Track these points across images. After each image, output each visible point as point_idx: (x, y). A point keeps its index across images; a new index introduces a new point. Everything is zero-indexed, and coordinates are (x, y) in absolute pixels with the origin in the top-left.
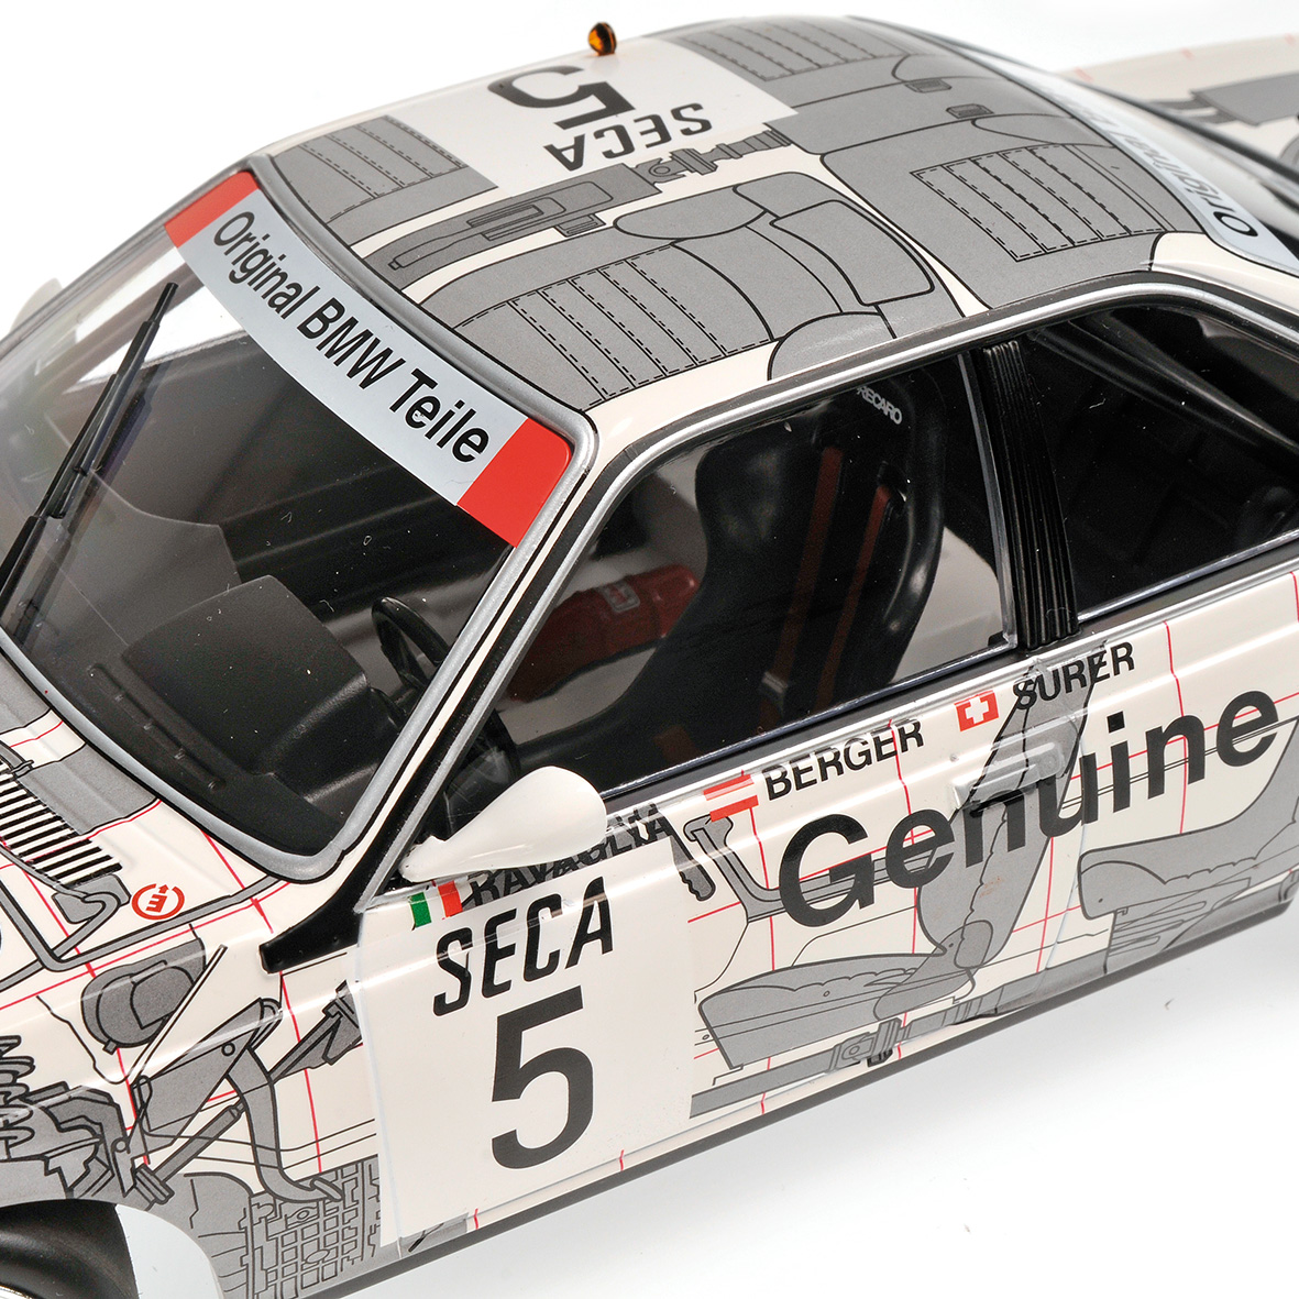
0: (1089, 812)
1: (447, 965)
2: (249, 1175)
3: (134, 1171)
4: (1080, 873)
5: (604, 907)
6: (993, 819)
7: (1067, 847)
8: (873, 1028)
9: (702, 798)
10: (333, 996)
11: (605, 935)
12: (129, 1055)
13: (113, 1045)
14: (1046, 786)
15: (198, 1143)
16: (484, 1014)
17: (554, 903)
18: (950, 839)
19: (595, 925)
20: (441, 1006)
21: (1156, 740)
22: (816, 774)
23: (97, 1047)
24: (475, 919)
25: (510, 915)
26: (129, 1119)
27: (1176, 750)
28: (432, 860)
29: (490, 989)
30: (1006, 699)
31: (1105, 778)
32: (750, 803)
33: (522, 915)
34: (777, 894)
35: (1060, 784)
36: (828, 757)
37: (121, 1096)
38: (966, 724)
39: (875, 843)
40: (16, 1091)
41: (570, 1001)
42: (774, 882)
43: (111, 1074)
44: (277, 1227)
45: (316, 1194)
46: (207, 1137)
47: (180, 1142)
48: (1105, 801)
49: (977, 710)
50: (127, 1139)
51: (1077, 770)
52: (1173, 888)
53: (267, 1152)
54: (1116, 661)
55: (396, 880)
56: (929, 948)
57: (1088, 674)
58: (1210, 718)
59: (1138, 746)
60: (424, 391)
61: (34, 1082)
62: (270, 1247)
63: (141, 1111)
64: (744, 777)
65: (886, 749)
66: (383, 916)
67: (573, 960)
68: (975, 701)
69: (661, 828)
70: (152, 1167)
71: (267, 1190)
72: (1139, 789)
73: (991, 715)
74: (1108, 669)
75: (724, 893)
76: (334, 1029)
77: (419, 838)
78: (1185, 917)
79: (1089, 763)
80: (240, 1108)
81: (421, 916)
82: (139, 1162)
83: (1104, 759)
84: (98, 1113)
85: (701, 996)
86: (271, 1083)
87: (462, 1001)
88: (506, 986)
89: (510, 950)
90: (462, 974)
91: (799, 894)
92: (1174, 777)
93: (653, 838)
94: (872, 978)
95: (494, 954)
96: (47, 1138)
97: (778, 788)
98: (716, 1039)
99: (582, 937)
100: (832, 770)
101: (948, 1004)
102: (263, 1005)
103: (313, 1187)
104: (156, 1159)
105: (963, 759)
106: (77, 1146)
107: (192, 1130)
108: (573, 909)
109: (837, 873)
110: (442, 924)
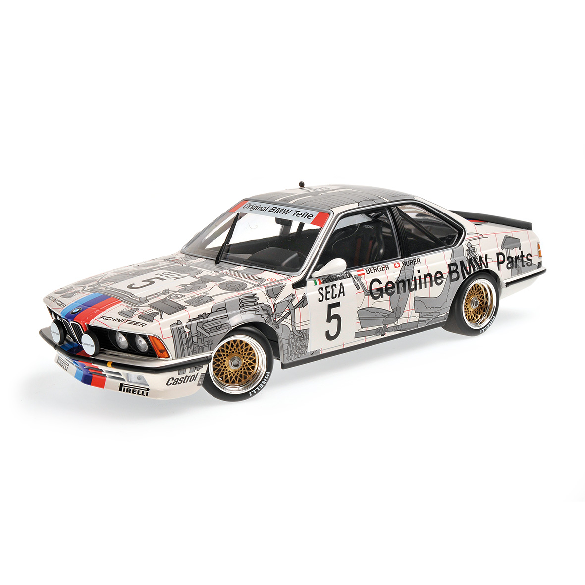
0: (415, 289)
1: (320, 293)
2: (290, 327)
3: (274, 321)
4: (414, 301)
5: (343, 287)
6: (401, 285)
7: (413, 294)
8: (382, 327)
9: (356, 272)
10: (303, 295)
11: (343, 292)
12: (273, 299)
13: (270, 297)
14: (409, 280)
15: (284, 318)
16: (326, 303)
17: (335, 285)
18: (395, 288)
19: (342, 291)
20: (320, 301)
21: (425, 276)
22: (373, 271)
23: (268, 297)
24: (324, 286)
25: (329, 287)
26: (273, 311)
27: (428, 279)
28: (317, 274)
29: (327, 299)
30: (401, 265)
31: (418, 282)
32: (364, 274)
33: (331, 286)
34: (369, 292)
35: (411, 281)
36: (375, 269)
37: (272, 306)
38: (396, 267)
39: (383, 285)
40: (256, 303)
41: (338, 304)
42: (369, 289)
43: (271, 302)
44: (293, 341)
45: (299, 335)
46: (285, 317)
47: (281, 317)
48: (418, 287)
49: (397, 265)
50: (273, 315)
51: (413, 279)
52: (429, 310)
53: (293, 322)
54: (418, 261)
55: (311, 277)
56: (392, 311)
57: (413, 262)
58: (433, 275)
59: (422, 277)
60: (298, 212)
61: (259, 302)
62: (292, 345)
63: (275, 310)
64: (362, 270)
65: (384, 269)
66: (310, 283)
67: (339, 297)
68: (397, 264)
69: (351, 276)
70: (277, 321)
71: (293, 331)
72: (423, 285)
73: (399, 266)
74: (416, 262)
75: (361, 290)
76: (304, 300)
77: (313, 272)
78: (430, 318)
79: (415, 278)
80: (289, 313)
81: (316, 284)
82: (275, 320)
83: (417, 278)
84: (269, 309)
85: (358, 309)
86: (294, 309)
87: (322, 300)
88: (329, 299)
89: (329, 292)
90: (322, 295)
91: (372, 293)
92: (428, 285)
93: (349, 277)
94: (383, 314)
95: (327, 293)
96: (261, 312)
97: (368, 272)
98: (360, 320)
99: (340, 293)
100: (376, 271)
101: (393, 325)
102: (292, 295)
103: (299, 333)
104: (277, 320)
105: (396, 273)
106: (265, 314)
107: (282, 315)
108: (338, 287)
109: (378, 290)
110: (319, 286)
